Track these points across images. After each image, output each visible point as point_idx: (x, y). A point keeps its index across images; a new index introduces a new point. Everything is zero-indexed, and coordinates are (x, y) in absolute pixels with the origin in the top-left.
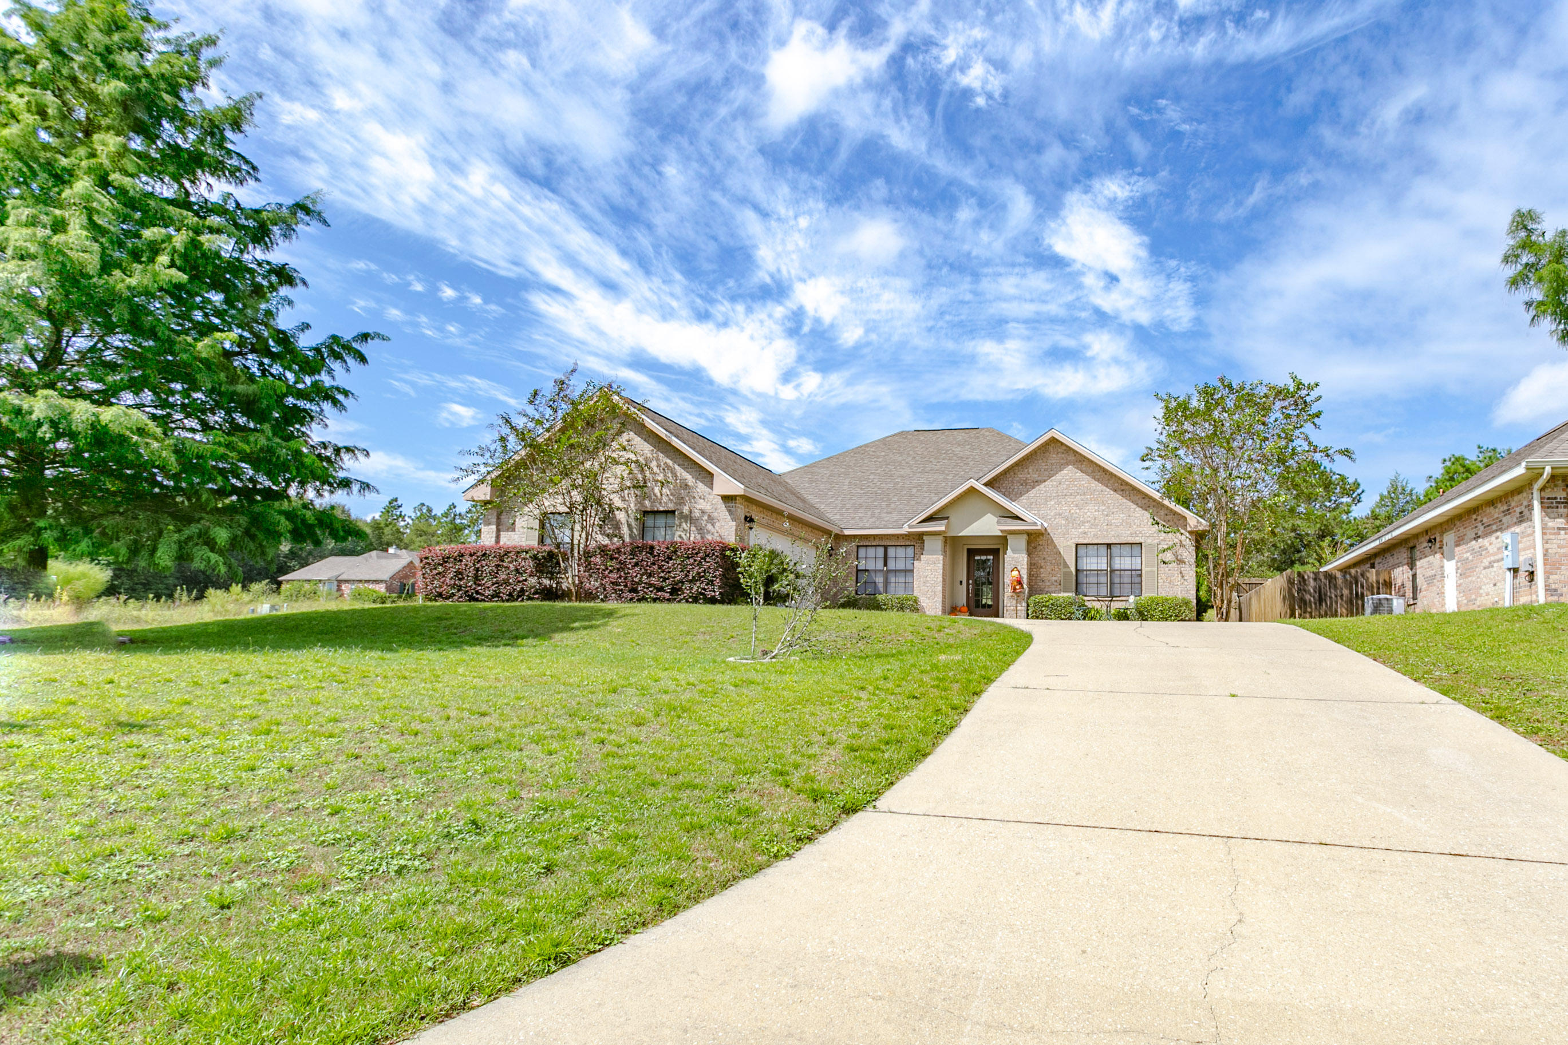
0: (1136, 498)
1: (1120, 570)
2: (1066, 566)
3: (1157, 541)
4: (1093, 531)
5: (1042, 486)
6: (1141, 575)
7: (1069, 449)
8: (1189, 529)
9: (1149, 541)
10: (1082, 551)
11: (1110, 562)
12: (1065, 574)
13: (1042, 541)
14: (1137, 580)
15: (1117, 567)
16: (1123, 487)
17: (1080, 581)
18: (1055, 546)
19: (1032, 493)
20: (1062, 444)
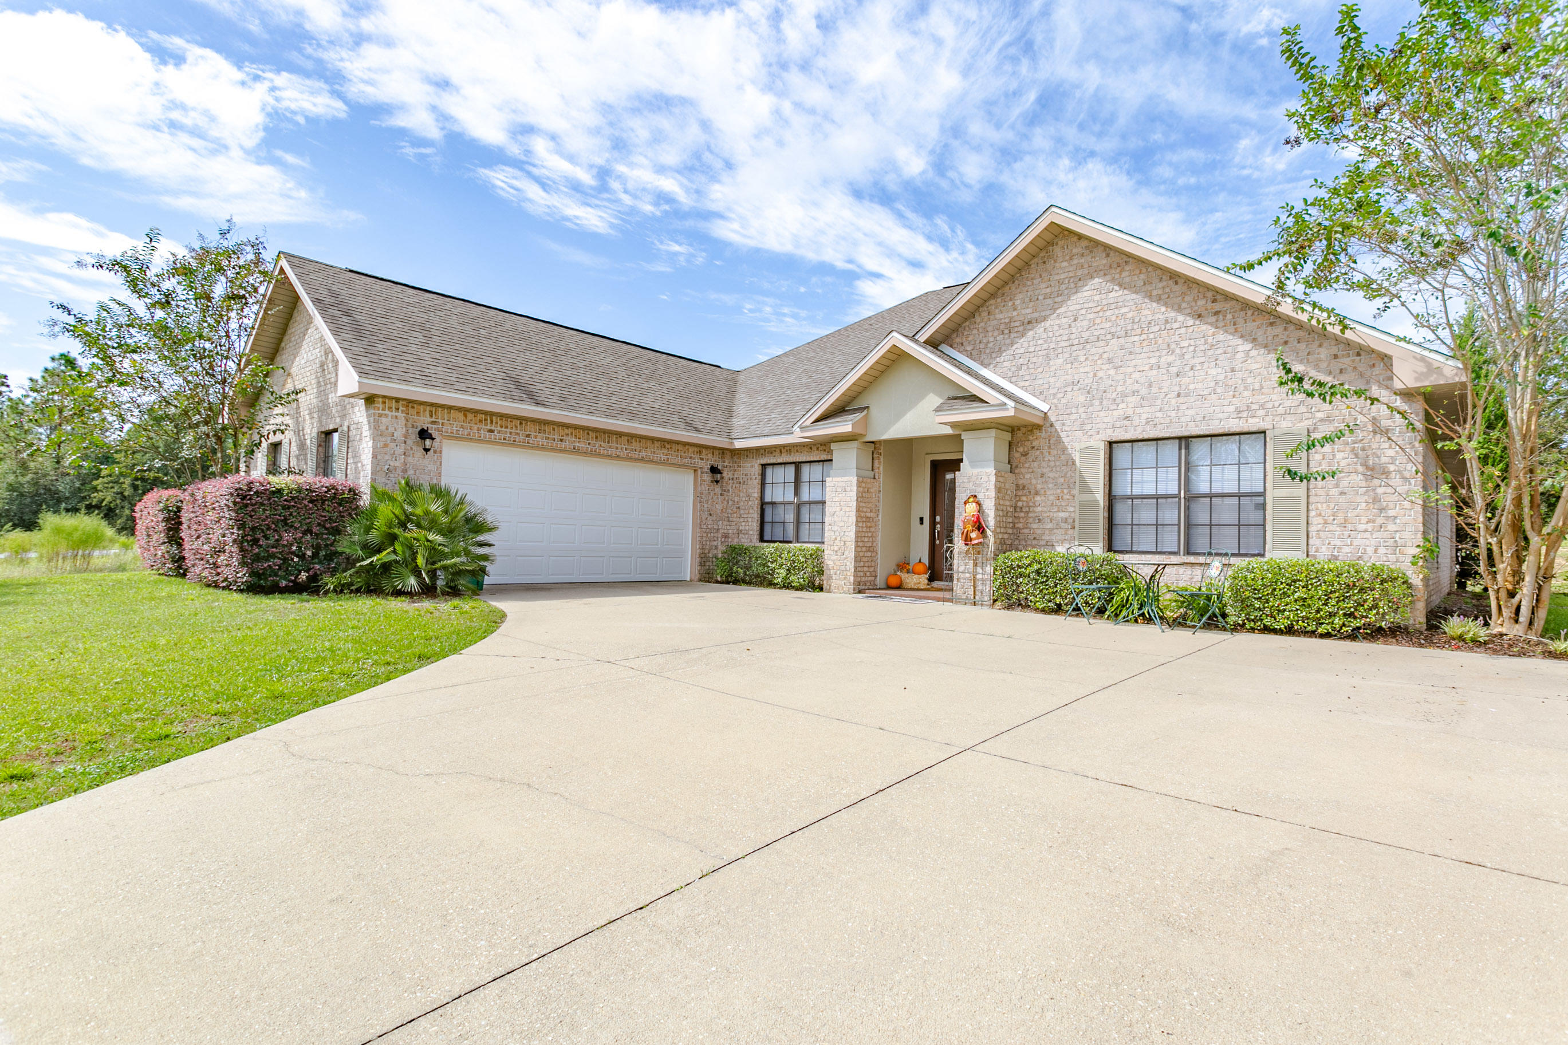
0: (1251, 325)
1: (1211, 496)
2: (1085, 488)
3: (1307, 424)
4: (1145, 413)
5: (1039, 329)
6: (1263, 507)
7: (1094, 245)
8: (1398, 385)
9: (1285, 425)
10: (1122, 455)
11: (1186, 480)
12: (1083, 505)
13: (1039, 440)
14: (1254, 517)
15: (1203, 487)
16: (1217, 307)
17: (1118, 519)
18: (1064, 450)
19: (1022, 345)
20: (1080, 237)
